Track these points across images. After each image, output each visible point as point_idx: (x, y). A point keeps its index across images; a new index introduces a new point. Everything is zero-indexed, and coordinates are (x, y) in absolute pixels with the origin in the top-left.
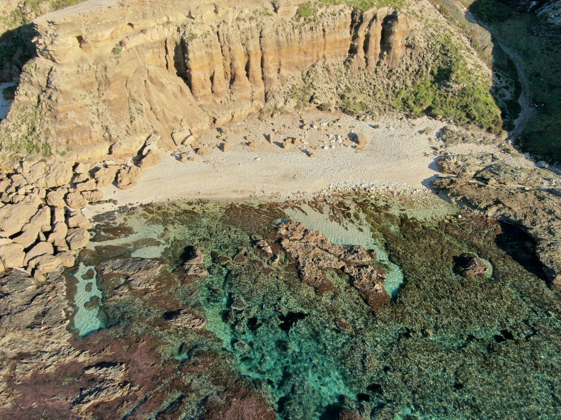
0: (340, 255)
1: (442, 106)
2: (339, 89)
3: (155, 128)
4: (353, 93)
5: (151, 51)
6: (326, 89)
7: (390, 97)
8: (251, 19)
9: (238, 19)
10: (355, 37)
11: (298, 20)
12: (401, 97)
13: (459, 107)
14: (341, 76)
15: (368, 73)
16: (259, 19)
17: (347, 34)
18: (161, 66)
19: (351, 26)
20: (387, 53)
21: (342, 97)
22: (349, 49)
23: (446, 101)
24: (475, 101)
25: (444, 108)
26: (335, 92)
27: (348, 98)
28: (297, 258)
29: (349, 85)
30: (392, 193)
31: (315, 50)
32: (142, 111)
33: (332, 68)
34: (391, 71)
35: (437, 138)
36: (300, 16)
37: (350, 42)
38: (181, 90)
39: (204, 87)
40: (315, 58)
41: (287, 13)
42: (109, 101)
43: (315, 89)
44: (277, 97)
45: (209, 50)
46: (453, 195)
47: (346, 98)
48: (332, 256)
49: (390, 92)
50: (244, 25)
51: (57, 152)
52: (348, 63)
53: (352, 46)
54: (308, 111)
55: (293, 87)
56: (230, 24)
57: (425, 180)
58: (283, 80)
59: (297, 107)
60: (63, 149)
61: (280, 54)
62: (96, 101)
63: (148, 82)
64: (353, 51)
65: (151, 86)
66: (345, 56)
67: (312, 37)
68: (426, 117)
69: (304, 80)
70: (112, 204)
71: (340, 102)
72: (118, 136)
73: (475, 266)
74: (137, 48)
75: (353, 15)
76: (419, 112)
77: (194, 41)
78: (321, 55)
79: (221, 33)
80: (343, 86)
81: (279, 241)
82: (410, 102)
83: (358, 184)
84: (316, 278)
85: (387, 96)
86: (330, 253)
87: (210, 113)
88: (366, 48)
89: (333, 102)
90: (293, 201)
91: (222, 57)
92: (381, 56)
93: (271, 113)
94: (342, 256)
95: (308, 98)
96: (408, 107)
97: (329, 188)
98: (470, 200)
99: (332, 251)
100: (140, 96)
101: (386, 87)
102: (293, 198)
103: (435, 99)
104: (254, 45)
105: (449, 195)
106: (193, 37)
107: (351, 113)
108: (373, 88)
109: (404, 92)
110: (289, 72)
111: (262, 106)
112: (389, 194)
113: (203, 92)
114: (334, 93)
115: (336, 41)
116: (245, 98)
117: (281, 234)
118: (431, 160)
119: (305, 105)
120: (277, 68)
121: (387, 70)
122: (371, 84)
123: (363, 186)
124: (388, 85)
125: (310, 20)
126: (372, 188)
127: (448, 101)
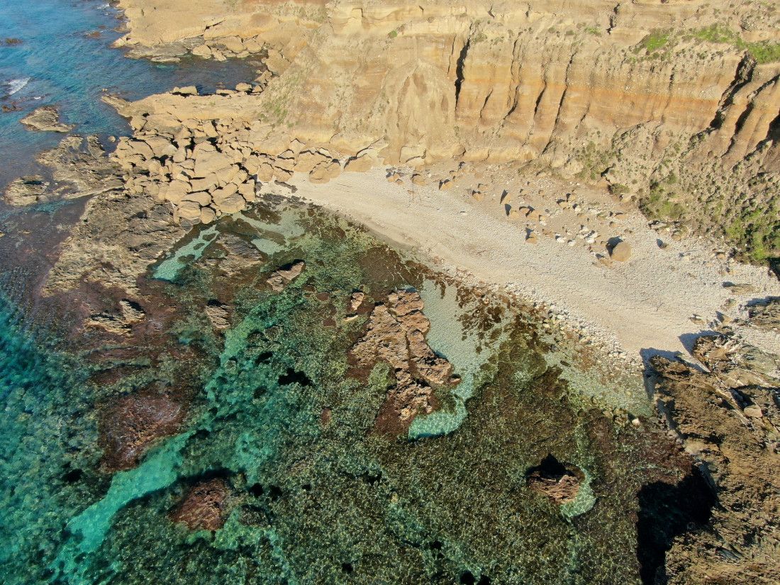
0: (414, 357)
2: (657, 172)
3: (388, 134)
4: (675, 187)
5: (434, 45)
6: (635, 165)
7: (731, 216)
8: (570, 33)
9: (551, 30)
10: (728, 102)
11: (636, 51)
12: (750, 222)
14: (672, 155)
15: (721, 166)
16: (580, 37)
17: (716, 94)
18: (441, 67)
19: (733, 83)
20: (774, 144)
21: (654, 185)
22: (713, 118)
26: (649, 173)
27: (661, 191)
28: (369, 330)
29: (676, 172)
30: (581, 337)
31: (650, 104)
32: (384, 110)
33: (664, 139)
34: (761, 175)
35: (747, 306)
36: (643, 47)
37: (717, 108)
38: (444, 102)
39: (470, 107)
40: (647, 116)
41: (624, 37)
42: (358, 88)
43: (619, 160)
44: (559, 152)
45: (493, 61)
46: (662, 390)
47: (658, 189)
48: (406, 351)
49: (739, 207)
50: (553, 40)
51: (288, 122)
52: (696, 140)
53: (718, 114)
54: (591, 187)
55: (591, 145)
56: (535, 35)
57: (652, 349)
58: (582, 131)
59: (580, 176)
60: (293, 121)
61: (592, 94)
62: (347, 83)
63: (411, 81)
64: (717, 123)
65: (412, 85)
66: (700, 127)
67: (649, 82)
68: (766, 268)
69: (613, 141)
70: (290, 190)
71: (647, 192)
72: (345, 127)
73: (554, 484)
74: (418, 37)
75: (741, 64)
76: (759, 257)
77: (478, 44)
78: (657, 114)
79: (519, 43)
80: (665, 172)
82: (758, 237)
83: (549, 302)
84: (360, 360)
85: (728, 211)
86: (408, 348)
87: (463, 140)
88: (739, 125)
89: (635, 188)
91: (509, 76)
92: (761, 145)
93: (539, 170)
94: (415, 359)
95: (602, 168)
96: (749, 242)
97: (506, 287)
98: (677, 410)
100: (393, 92)
101: (736, 197)
102: (451, 273)
104: (556, 70)
105: (657, 386)
106: (481, 38)
107: (648, 213)
108: (713, 189)
109: (761, 214)
110: (597, 124)
111: (534, 156)
112: (575, 336)
113: (467, 112)
114: (645, 175)
115: (691, 100)
116: (517, 138)
118: (695, 329)
119: (592, 177)
120: (582, 112)
121: (756, 170)
122: (714, 183)
123: (552, 308)
124: (742, 195)
125: (656, 56)
126: (560, 317)
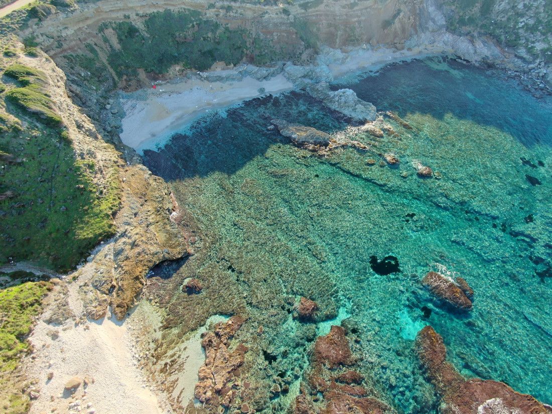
0: (215, 350)
1: (17, 326)
13: (21, 312)
23: (13, 322)
24: (16, 299)
25: (21, 323)
28: (229, 373)
30: (137, 342)
35: (62, 324)
48: (218, 353)
57: (116, 325)
76: (24, 345)
81: (218, 392)
82: (10, 353)
83: (134, 367)
84: (239, 355)
86: (216, 356)
90: (172, 405)
94: (215, 348)
96: (16, 355)
97: (147, 386)
99: (214, 355)
102: (169, 407)
103: (9, 332)
105: (132, 306)
112: (139, 344)
117: (212, 394)
123: (136, 363)
126: (137, 356)
127: (13, 321)
